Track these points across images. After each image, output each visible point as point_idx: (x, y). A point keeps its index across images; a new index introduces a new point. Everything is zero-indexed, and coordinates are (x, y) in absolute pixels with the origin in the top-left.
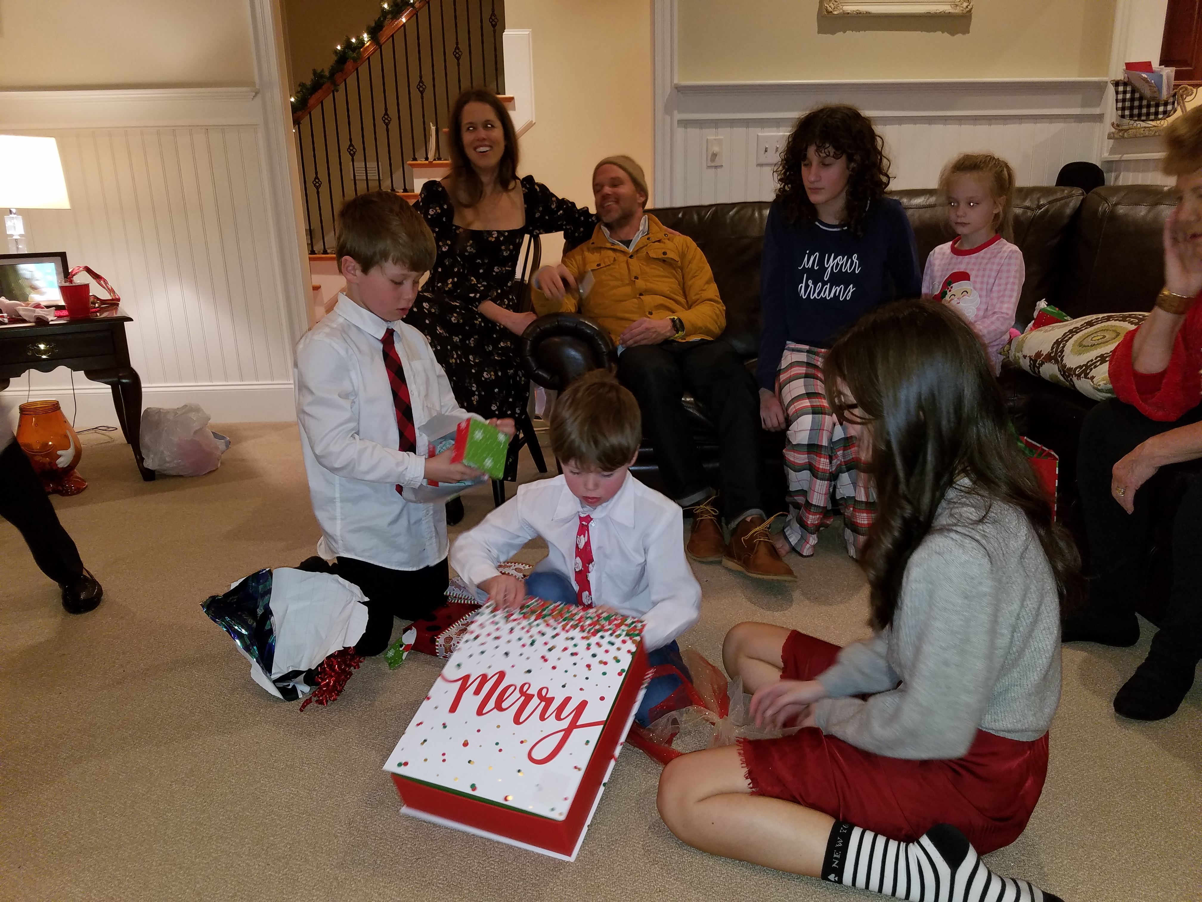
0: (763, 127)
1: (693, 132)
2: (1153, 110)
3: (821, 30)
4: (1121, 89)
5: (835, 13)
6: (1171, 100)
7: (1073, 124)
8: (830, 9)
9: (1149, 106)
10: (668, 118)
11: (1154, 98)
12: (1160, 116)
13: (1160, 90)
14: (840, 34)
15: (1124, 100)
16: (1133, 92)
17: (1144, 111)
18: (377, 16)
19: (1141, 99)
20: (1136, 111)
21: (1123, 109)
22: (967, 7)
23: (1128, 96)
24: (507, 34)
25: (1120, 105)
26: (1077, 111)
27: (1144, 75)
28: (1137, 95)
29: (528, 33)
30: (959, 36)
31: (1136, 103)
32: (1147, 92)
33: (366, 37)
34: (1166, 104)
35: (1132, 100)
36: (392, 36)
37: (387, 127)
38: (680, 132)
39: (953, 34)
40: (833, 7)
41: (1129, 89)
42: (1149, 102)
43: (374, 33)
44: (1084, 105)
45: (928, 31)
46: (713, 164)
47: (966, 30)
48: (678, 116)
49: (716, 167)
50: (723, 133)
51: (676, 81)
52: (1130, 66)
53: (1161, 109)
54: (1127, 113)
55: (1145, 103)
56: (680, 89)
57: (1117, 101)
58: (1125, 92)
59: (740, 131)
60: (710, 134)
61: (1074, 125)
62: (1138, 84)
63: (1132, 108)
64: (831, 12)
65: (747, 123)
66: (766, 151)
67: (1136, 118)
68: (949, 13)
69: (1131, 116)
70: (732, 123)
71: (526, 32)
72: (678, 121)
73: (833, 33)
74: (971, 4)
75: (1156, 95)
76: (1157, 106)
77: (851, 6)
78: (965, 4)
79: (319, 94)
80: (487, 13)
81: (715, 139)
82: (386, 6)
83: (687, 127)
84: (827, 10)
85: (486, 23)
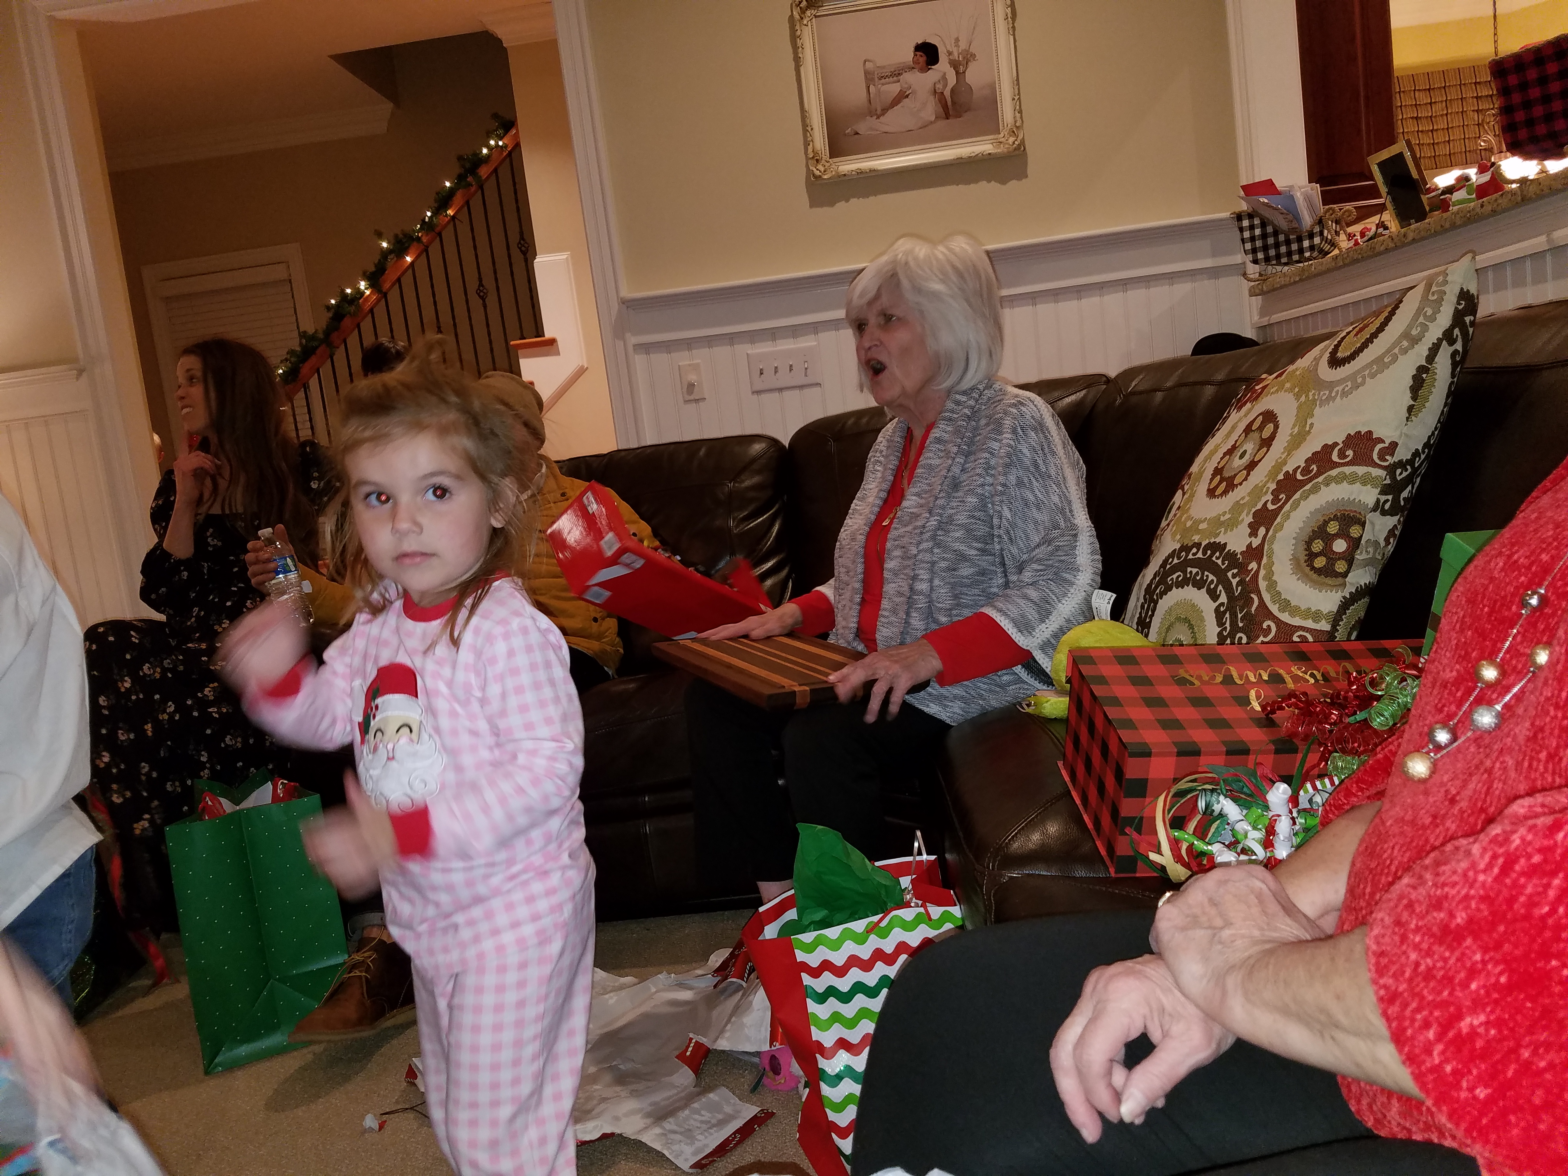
0: (752, 342)
1: (660, 359)
2: (1294, 247)
3: (814, 202)
4: (1246, 223)
5: (825, 177)
6: (1317, 229)
7: (1206, 282)
8: (817, 173)
9: (1288, 242)
10: (620, 344)
11: (1293, 230)
12: (1307, 254)
13: (1297, 218)
14: (841, 205)
15: (1253, 239)
16: (1263, 225)
17: (1283, 249)
18: (376, 258)
19: (1276, 233)
20: (1272, 252)
21: (1254, 251)
22: (1014, 143)
23: (1258, 232)
24: (540, 262)
25: (1248, 246)
26: (1208, 263)
27: (1264, 200)
28: (1270, 229)
29: (565, 257)
30: (1013, 183)
31: (1271, 241)
32: (1283, 224)
33: (363, 285)
34: (1311, 236)
35: (1264, 236)
36: (399, 280)
38: (639, 361)
39: (1004, 182)
40: (822, 169)
41: (1257, 221)
42: (1287, 236)
43: (374, 280)
44: (1214, 255)
45: (968, 182)
46: (692, 397)
47: (1022, 174)
48: (633, 340)
49: (697, 401)
50: (700, 356)
51: (624, 294)
52: (1250, 190)
53: (1306, 244)
54: (1260, 255)
55: (1282, 238)
56: (628, 304)
57: (1243, 241)
58: (1252, 227)
59: (723, 351)
60: (683, 358)
61: (1206, 285)
62: (1267, 214)
63: (1265, 248)
64: (820, 176)
65: (731, 339)
66: (761, 374)
67: (1274, 262)
68: (990, 154)
69: (1267, 259)
70: (710, 341)
71: (563, 256)
72: (634, 346)
73: (832, 204)
74: (1020, 137)
75: (1295, 225)
76: (1300, 240)
77: (849, 165)
78: (1011, 140)
79: (313, 360)
80: (514, 238)
81: (690, 365)
82: (385, 245)
83: (648, 353)
84: (814, 175)
85: (514, 250)
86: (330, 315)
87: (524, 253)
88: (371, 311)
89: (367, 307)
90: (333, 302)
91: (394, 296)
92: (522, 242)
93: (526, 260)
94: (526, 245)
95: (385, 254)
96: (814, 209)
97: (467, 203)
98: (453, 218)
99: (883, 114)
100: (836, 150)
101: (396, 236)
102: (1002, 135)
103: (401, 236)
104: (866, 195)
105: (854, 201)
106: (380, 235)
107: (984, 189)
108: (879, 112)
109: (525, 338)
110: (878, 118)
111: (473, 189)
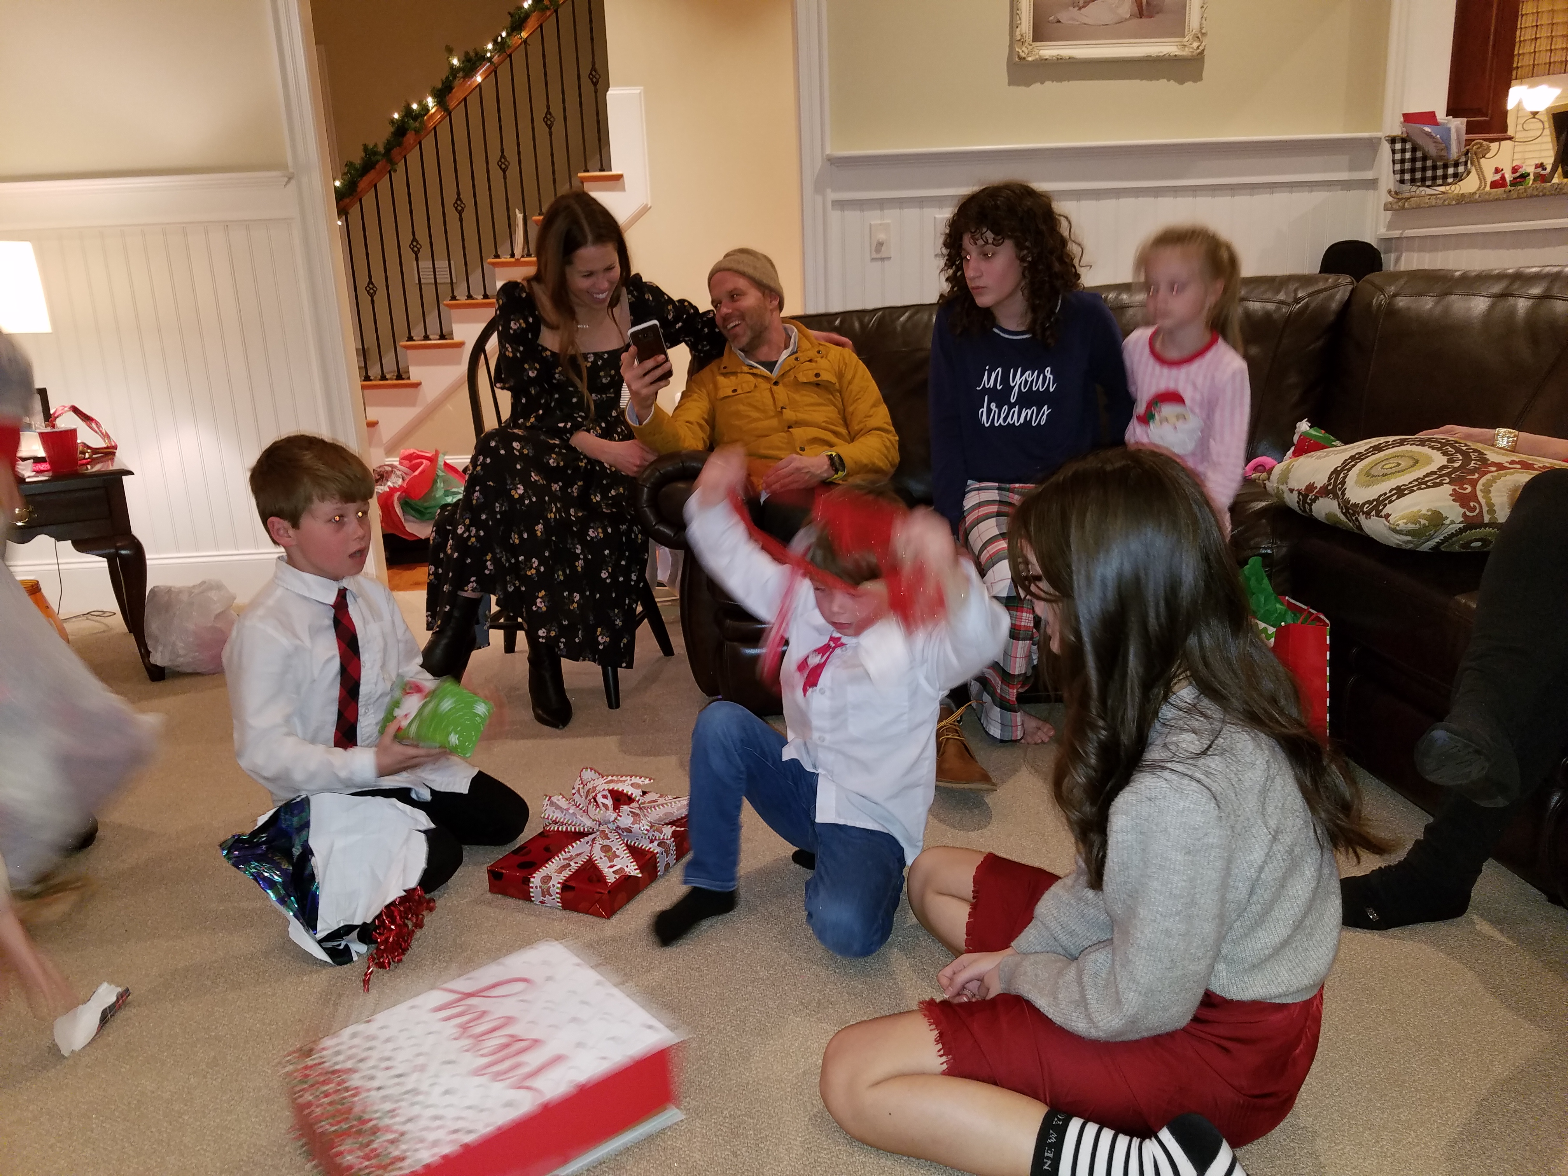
0: (941, 207)
1: (852, 216)
2: (1440, 172)
3: (1012, 81)
4: (1398, 146)
5: (1030, 59)
6: (1463, 159)
7: (1339, 192)
8: (1023, 55)
9: (1435, 168)
10: (819, 199)
11: (1441, 158)
12: (1450, 180)
13: (1448, 148)
14: (1037, 86)
15: (1403, 161)
16: (1414, 150)
17: (1429, 173)
18: (444, 74)
19: (1425, 158)
20: (1418, 175)
21: (1402, 172)
22: (1198, 48)
23: (1408, 155)
24: (613, 94)
25: (1398, 167)
26: (1344, 176)
27: (1427, 129)
28: (1419, 154)
29: (638, 91)
30: (1189, 85)
31: (1419, 164)
32: (1432, 150)
33: (430, 102)
34: (1456, 165)
35: (1413, 160)
36: (465, 99)
37: (460, 216)
38: (835, 216)
39: (1181, 81)
40: (1026, 51)
41: (1408, 146)
42: (1434, 161)
43: (441, 95)
44: (1352, 168)
45: (1150, 79)
46: (879, 256)
47: (1197, 77)
48: (832, 196)
49: (882, 259)
50: (891, 216)
51: (828, 151)
52: (1408, 118)
53: (1451, 171)
54: (1407, 176)
55: (1429, 163)
56: (834, 162)
57: (1394, 162)
58: (1403, 151)
59: (912, 213)
60: (874, 217)
61: (1339, 195)
62: (1420, 141)
63: (1413, 171)
64: (1024, 58)
65: (922, 203)
67: (1419, 184)
68: (1176, 55)
69: (1413, 181)
70: (901, 203)
71: (636, 91)
72: (832, 202)
73: (1028, 85)
74: (1203, 44)
75: (1443, 153)
76: (1446, 167)
77: (1049, 51)
78: (1195, 44)
79: (371, 175)
80: (586, 68)
81: (881, 225)
82: (455, 62)
83: (842, 210)
84: (1019, 56)
85: (585, 79)
86: (392, 130)
87: (595, 84)
88: (435, 128)
89: (431, 125)
90: (396, 116)
91: (458, 115)
92: (594, 73)
93: (598, 92)
94: (597, 76)
95: (454, 71)
96: (1011, 87)
97: (541, 26)
98: (525, 41)
99: (1084, 7)
100: (1039, 35)
101: (467, 53)
102: (1186, 39)
103: (472, 54)
104: (1060, 79)
105: (1048, 84)
106: (450, 51)
107: (1164, 87)
108: (1081, 4)
109: (588, 171)
110: (1080, 9)
111: (548, 13)
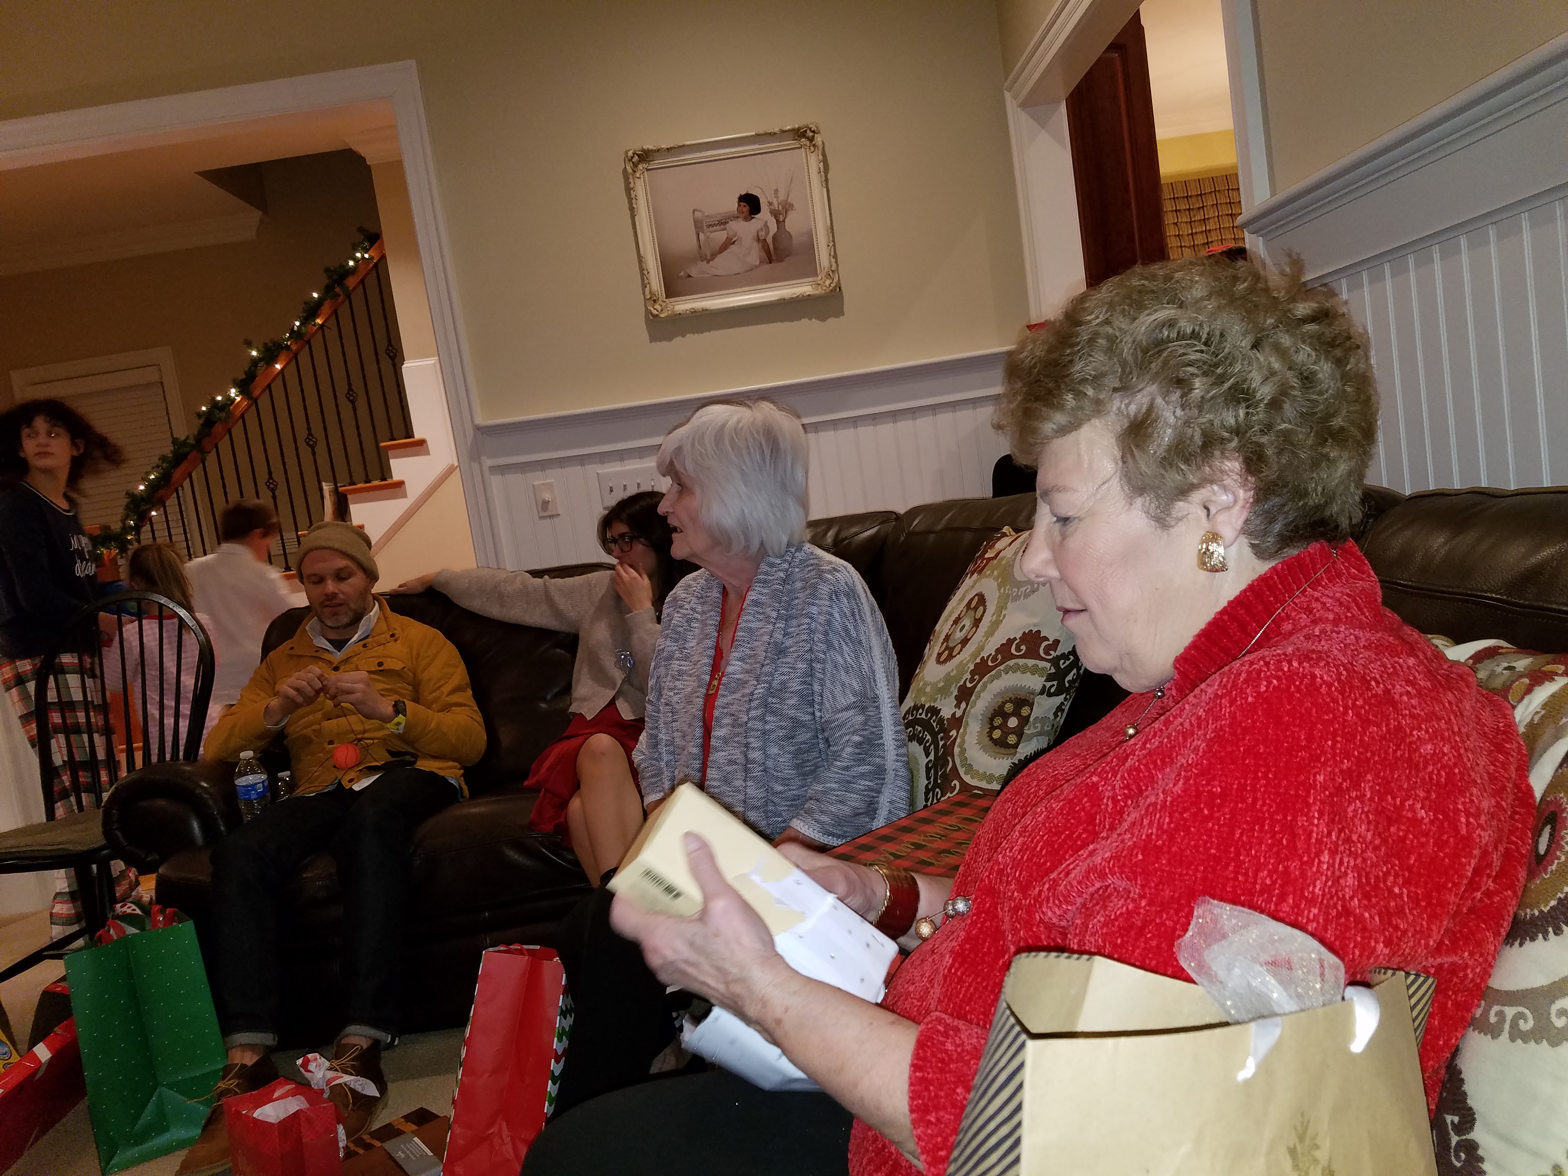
0: (602, 463)
1: (515, 479)
3: (653, 338)
5: (662, 316)
8: (655, 312)
10: (476, 467)
14: (678, 340)
18: (245, 366)
22: (830, 285)
24: (407, 366)
29: (433, 362)
30: (832, 320)
33: (233, 392)
36: (269, 386)
37: (274, 493)
38: (495, 481)
39: (823, 319)
40: (659, 308)
43: (244, 387)
45: (791, 320)
46: (546, 514)
47: (839, 312)
48: (488, 462)
49: (551, 517)
50: (553, 476)
56: (483, 431)
59: (575, 471)
60: (537, 479)
64: (658, 315)
65: (582, 460)
66: (611, 491)
68: (809, 295)
70: (562, 462)
72: (490, 468)
73: (670, 339)
74: (836, 280)
77: (684, 305)
78: (828, 282)
79: (184, 466)
80: (382, 345)
81: (543, 484)
82: (254, 353)
83: (503, 474)
84: (652, 314)
85: (383, 356)
86: (201, 421)
87: (393, 358)
88: (242, 416)
89: (238, 413)
90: (204, 408)
91: (264, 402)
92: (390, 349)
93: (394, 366)
94: (394, 352)
95: (255, 362)
96: (653, 343)
97: (335, 312)
98: (322, 326)
99: (713, 259)
100: (671, 291)
101: (266, 344)
102: (819, 278)
103: (270, 345)
104: (700, 331)
105: (689, 336)
106: (249, 345)
107: (807, 326)
108: (709, 257)
109: (395, 440)
110: (708, 262)
111: (340, 299)
